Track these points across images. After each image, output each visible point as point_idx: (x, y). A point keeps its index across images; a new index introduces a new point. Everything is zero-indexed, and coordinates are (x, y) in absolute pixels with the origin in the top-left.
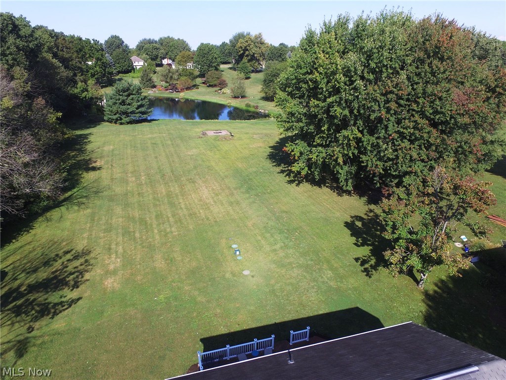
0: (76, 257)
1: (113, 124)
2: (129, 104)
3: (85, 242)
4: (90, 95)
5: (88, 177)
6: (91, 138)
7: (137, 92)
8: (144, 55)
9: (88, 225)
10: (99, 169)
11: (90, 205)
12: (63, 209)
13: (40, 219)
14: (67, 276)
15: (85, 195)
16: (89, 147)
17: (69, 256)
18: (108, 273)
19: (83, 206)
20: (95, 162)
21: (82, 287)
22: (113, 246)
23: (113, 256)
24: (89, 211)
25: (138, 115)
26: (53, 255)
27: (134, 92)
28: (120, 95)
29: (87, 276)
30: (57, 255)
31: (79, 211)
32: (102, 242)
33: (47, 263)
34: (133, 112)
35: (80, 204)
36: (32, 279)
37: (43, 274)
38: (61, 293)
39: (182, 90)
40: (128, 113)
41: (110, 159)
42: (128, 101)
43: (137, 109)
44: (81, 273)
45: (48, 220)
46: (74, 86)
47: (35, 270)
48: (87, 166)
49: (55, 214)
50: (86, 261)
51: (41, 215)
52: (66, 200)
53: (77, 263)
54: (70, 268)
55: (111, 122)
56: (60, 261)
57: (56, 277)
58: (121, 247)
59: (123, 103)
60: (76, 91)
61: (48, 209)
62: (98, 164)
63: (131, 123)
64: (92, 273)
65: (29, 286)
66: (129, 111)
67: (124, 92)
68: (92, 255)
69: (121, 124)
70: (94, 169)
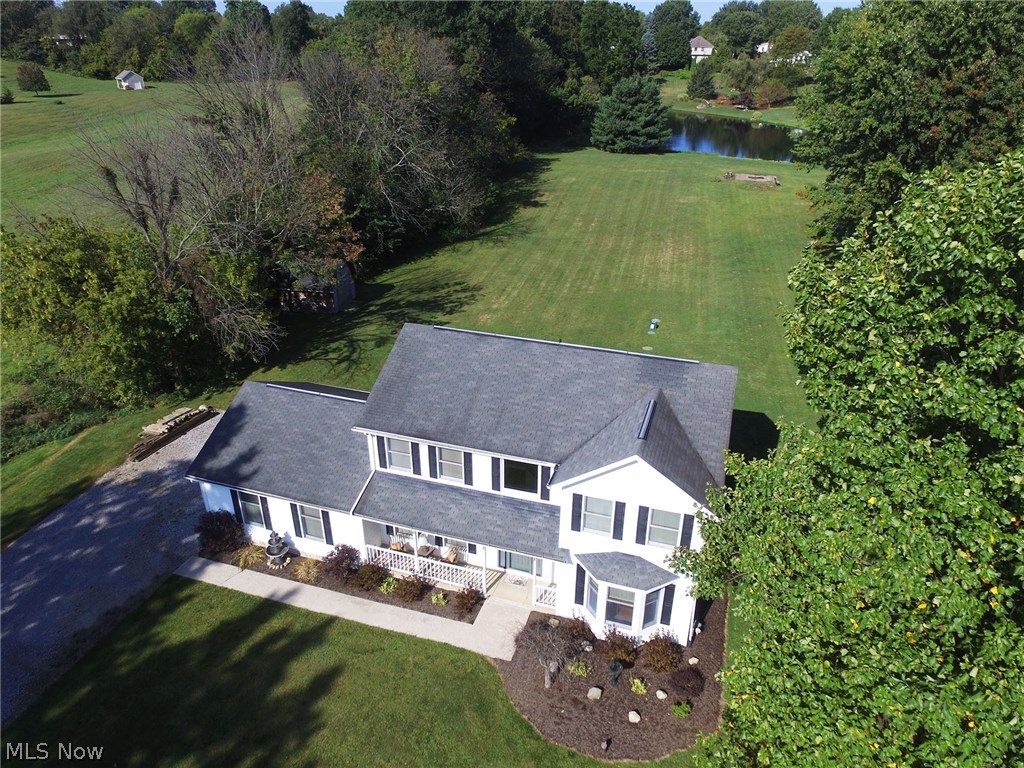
0: (464, 290)
1: (601, 152)
2: (632, 119)
3: (481, 279)
4: (580, 100)
5: (526, 213)
6: (554, 166)
7: (651, 98)
8: (721, 35)
9: (495, 264)
10: (542, 205)
11: (509, 245)
12: (476, 243)
13: (447, 248)
14: (447, 304)
15: (509, 232)
16: (543, 177)
17: (458, 288)
18: (488, 310)
19: (500, 244)
20: (542, 196)
21: (456, 315)
22: (509, 289)
23: (503, 298)
24: (504, 250)
25: (642, 139)
26: (443, 283)
27: (645, 98)
28: (623, 102)
29: (465, 308)
30: (447, 284)
31: (492, 248)
32: (499, 283)
33: (434, 288)
34: (635, 133)
35: (496, 242)
36: (413, 298)
37: (424, 297)
38: (434, 314)
39: (763, 106)
40: (627, 134)
41: (563, 194)
42: (632, 113)
43: (643, 127)
44: (462, 305)
45: (454, 250)
46: (559, 84)
47: (420, 291)
48: (529, 200)
49: (465, 246)
50: (472, 296)
51: (450, 244)
52: (483, 234)
53: (462, 295)
54: (453, 298)
55: (598, 148)
56: (447, 290)
57: (436, 301)
58: (516, 292)
59: (624, 115)
60: (560, 91)
61: (460, 239)
62: (543, 199)
63: (627, 150)
64: (473, 307)
65: (408, 302)
66: (629, 130)
67: (630, 97)
68: (481, 292)
69: (613, 151)
70: (536, 204)
